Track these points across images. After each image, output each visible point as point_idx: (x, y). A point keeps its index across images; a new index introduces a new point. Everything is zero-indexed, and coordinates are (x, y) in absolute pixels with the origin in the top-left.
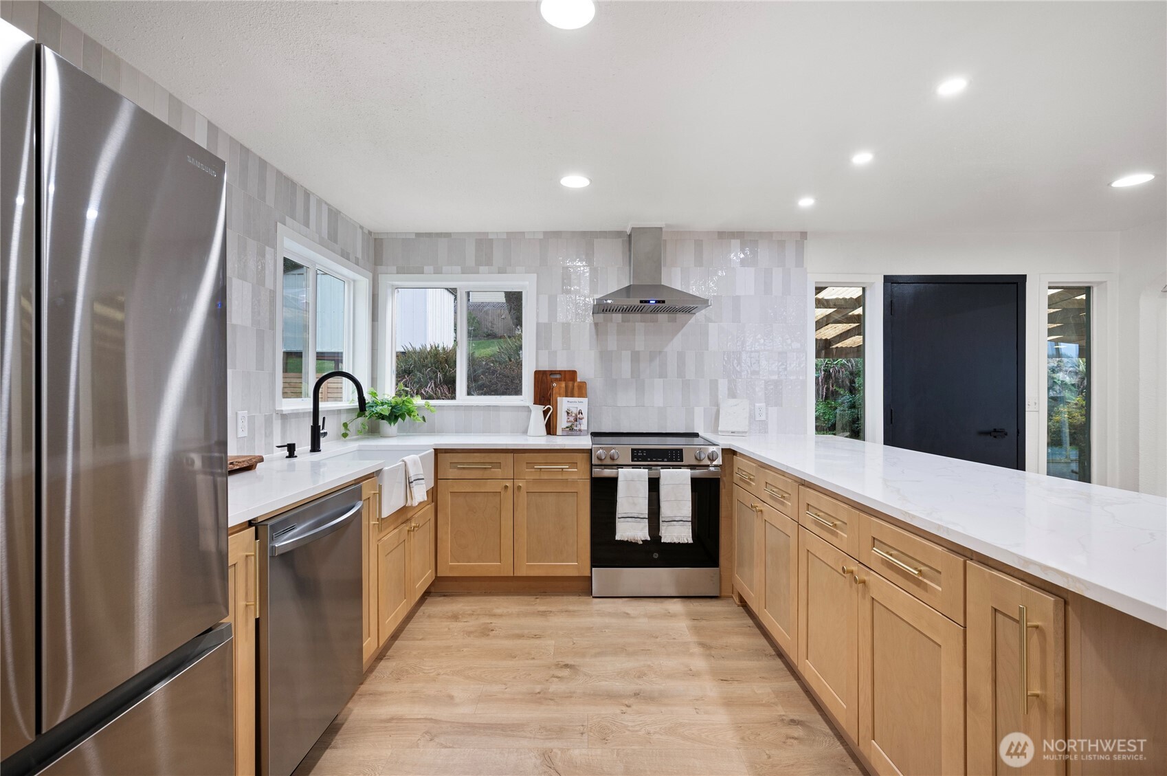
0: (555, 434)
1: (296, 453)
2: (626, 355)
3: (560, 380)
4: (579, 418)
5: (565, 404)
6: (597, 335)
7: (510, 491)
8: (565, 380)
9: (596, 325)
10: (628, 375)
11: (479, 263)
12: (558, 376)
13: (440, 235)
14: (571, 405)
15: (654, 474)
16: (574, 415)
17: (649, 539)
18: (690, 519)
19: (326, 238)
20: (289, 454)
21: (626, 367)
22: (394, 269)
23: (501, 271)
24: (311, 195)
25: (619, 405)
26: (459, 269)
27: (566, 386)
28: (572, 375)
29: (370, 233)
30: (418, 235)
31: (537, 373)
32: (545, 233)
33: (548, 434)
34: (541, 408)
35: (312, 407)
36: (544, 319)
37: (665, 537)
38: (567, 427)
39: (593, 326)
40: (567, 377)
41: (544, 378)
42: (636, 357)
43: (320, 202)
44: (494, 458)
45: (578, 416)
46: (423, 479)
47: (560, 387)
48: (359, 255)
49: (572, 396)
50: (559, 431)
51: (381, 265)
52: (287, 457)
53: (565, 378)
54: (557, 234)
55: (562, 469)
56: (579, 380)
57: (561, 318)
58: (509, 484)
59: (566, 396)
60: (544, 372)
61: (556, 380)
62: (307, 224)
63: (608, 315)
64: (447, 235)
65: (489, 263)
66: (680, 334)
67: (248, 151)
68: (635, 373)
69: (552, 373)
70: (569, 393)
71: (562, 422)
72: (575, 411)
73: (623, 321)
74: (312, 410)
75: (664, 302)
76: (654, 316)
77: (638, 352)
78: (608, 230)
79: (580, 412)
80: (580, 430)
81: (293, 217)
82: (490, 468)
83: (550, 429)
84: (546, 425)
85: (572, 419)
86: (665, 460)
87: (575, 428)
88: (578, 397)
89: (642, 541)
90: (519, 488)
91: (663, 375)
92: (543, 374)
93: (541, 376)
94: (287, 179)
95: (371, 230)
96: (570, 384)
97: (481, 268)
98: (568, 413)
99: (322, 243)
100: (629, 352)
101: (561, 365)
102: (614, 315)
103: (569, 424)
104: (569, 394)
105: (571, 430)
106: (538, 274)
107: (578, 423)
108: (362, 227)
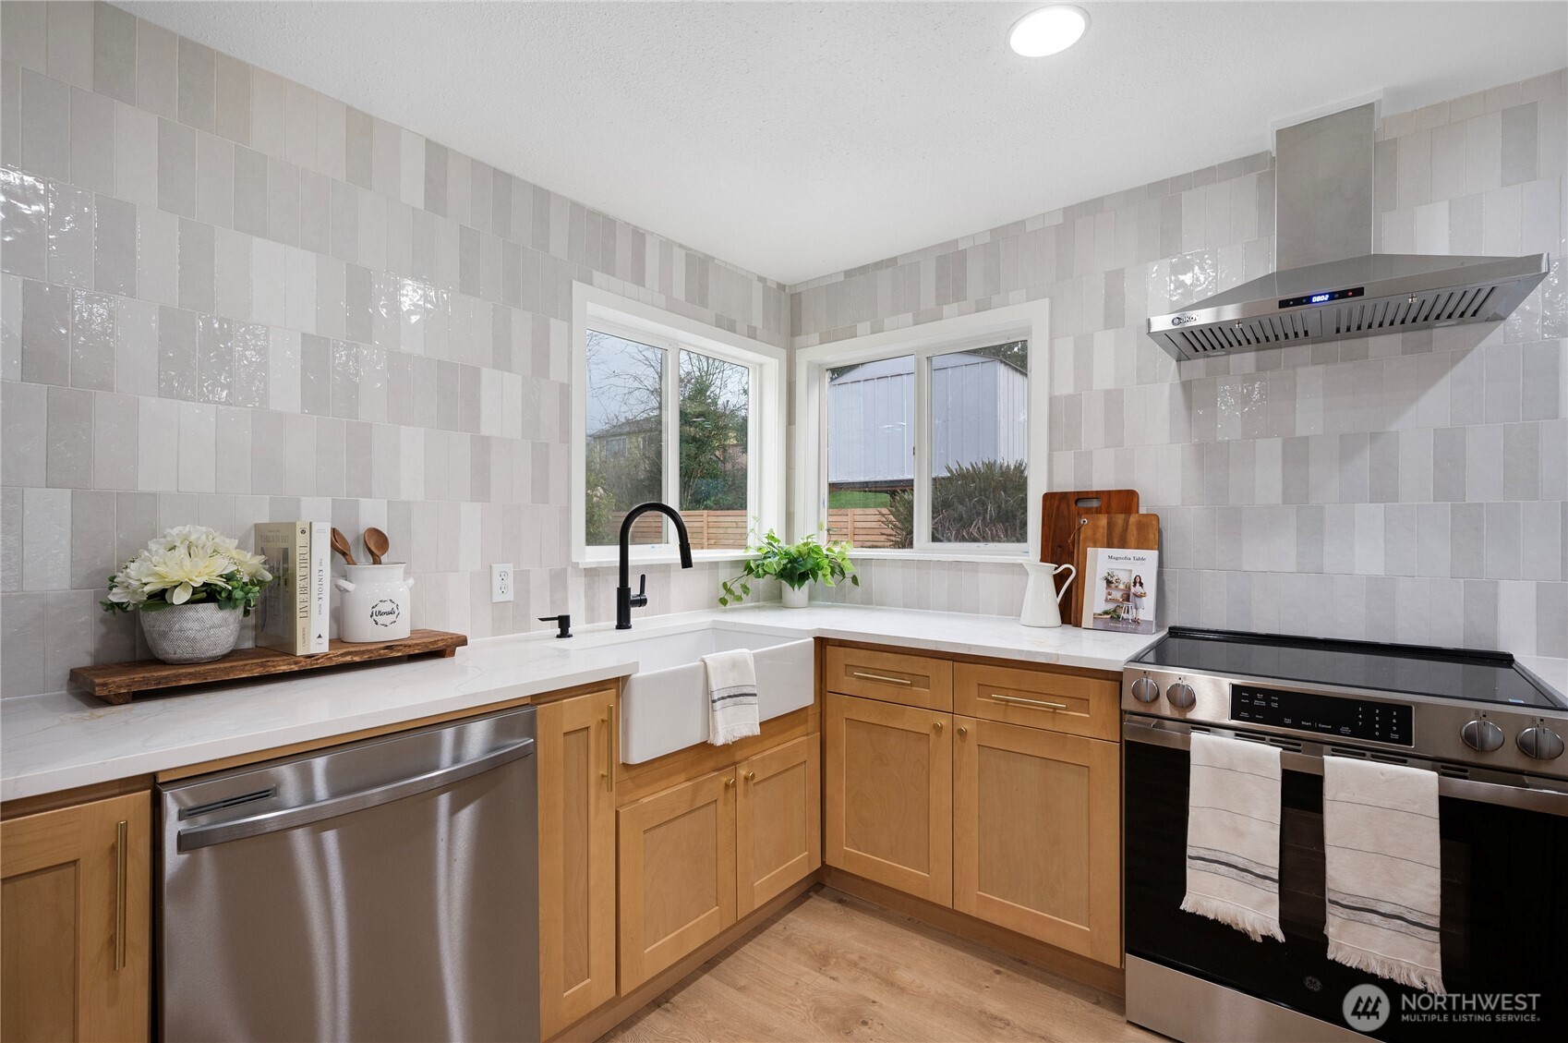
0: (1078, 624)
1: (571, 631)
2: (1270, 449)
3: (1098, 511)
4: (1135, 595)
5: (1102, 562)
6: (1189, 408)
7: (947, 736)
8: (1108, 512)
9: (1187, 386)
10: (1276, 498)
11: (942, 299)
12: (1095, 504)
13: (878, 265)
14: (1114, 565)
15: (1301, 763)
16: (1121, 586)
17: (1280, 937)
18: (1436, 922)
19: (683, 298)
20: (561, 631)
21: (1267, 480)
22: (815, 337)
23: (982, 306)
24: (648, 238)
25: (1247, 569)
26: (909, 317)
27: (1109, 524)
28: (1126, 500)
29: (782, 287)
30: (848, 273)
31: (1048, 498)
32: (1067, 211)
33: (1063, 622)
34: (1050, 568)
35: (618, 559)
36: (1066, 388)
37: (1339, 947)
38: (1106, 613)
39: (1179, 392)
40: (1114, 503)
41: (1063, 507)
42: (1296, 453)
43: (667, 245)
44: (918, 665)
45: (1133, 590)
46: (755, 695)
47: (1095, 528)
48: (758, 322)
49: (1123, 545)
50: (1087, 619)
51: (800, 335)
52: (558, 637)
53: (1109, 506)
54: (1092, 207)
55: (1055, 708)
56: (1143, 510)
57: (1104, 377)
58: (944, 721)
59: (1110, 545)
60: (1063, 496)
61: (1089, 511)
62: (639, 279)
63: (1219, 360)
64: (891, 262)
65: (959, 295)
66: (1447, 379)
67: (508, 178)
68: (1296, 492)
69: (1081, 497)
70: (1116, 539)
71: (1095, 600)
72: (1125, 578)
73: (1259, 369)
74: (618, 564)
75: (1359, 292)
76: (1356, 344)
77: (1305, 440)
78: (1216, 163)
79: (1138, 582)
80: (1136, 621)
81: (609, 269)
82: (911, 685)
83: (1069, 613)
84: (1060, 605)
85: (1117, 595)
86: (1345, 729)
87: (1125, 616)
88: (1135, 548)
89: (1263, 936)
90: (962, 733)
91: (1384, 491)
92: (1060, 501)
93: (1056, 503)
94: (593, 214)
95: (782, 282)
96: (1120, 519)
97: (946, 308)
98: (1109, 582)
99: (672, 307)
100: (1277, 443)
101: (1103, 480)
102: (1235, 359)
103: (1111, 606)
104: (1116, 541)
105: (1114, 620)
106: (1051, 298)
107: (1131, 604)
108: (762, 279)
